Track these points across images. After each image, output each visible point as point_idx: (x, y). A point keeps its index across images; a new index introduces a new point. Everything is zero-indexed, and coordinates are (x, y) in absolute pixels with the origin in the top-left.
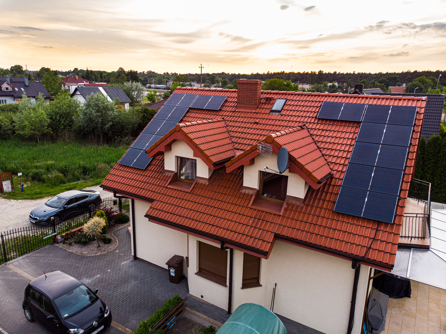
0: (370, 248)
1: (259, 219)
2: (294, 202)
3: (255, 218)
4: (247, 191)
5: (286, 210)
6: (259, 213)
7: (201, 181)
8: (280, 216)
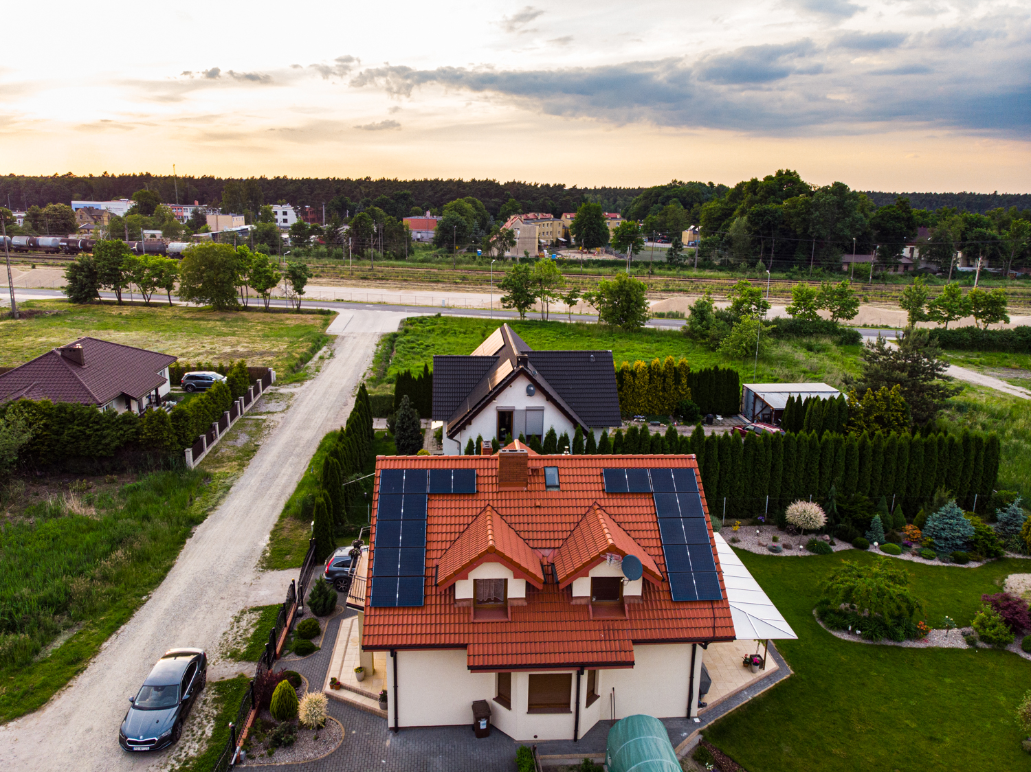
0: (714, 627)
1: (609, 630)
2: (632, 601)
3: (604, 630)
4: (578, 602)
5: (629, 611)
6: (606, 623)
7: (515, 603)
8: (627, 620)
